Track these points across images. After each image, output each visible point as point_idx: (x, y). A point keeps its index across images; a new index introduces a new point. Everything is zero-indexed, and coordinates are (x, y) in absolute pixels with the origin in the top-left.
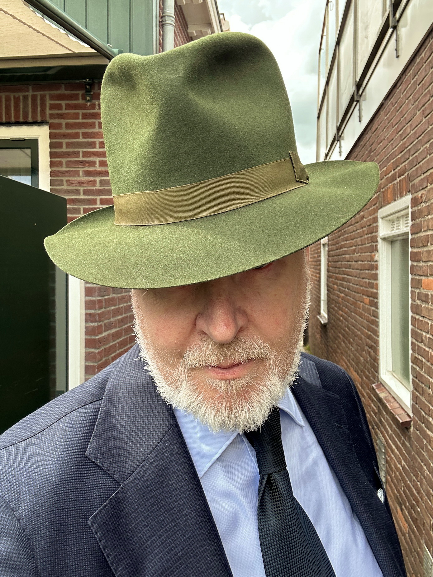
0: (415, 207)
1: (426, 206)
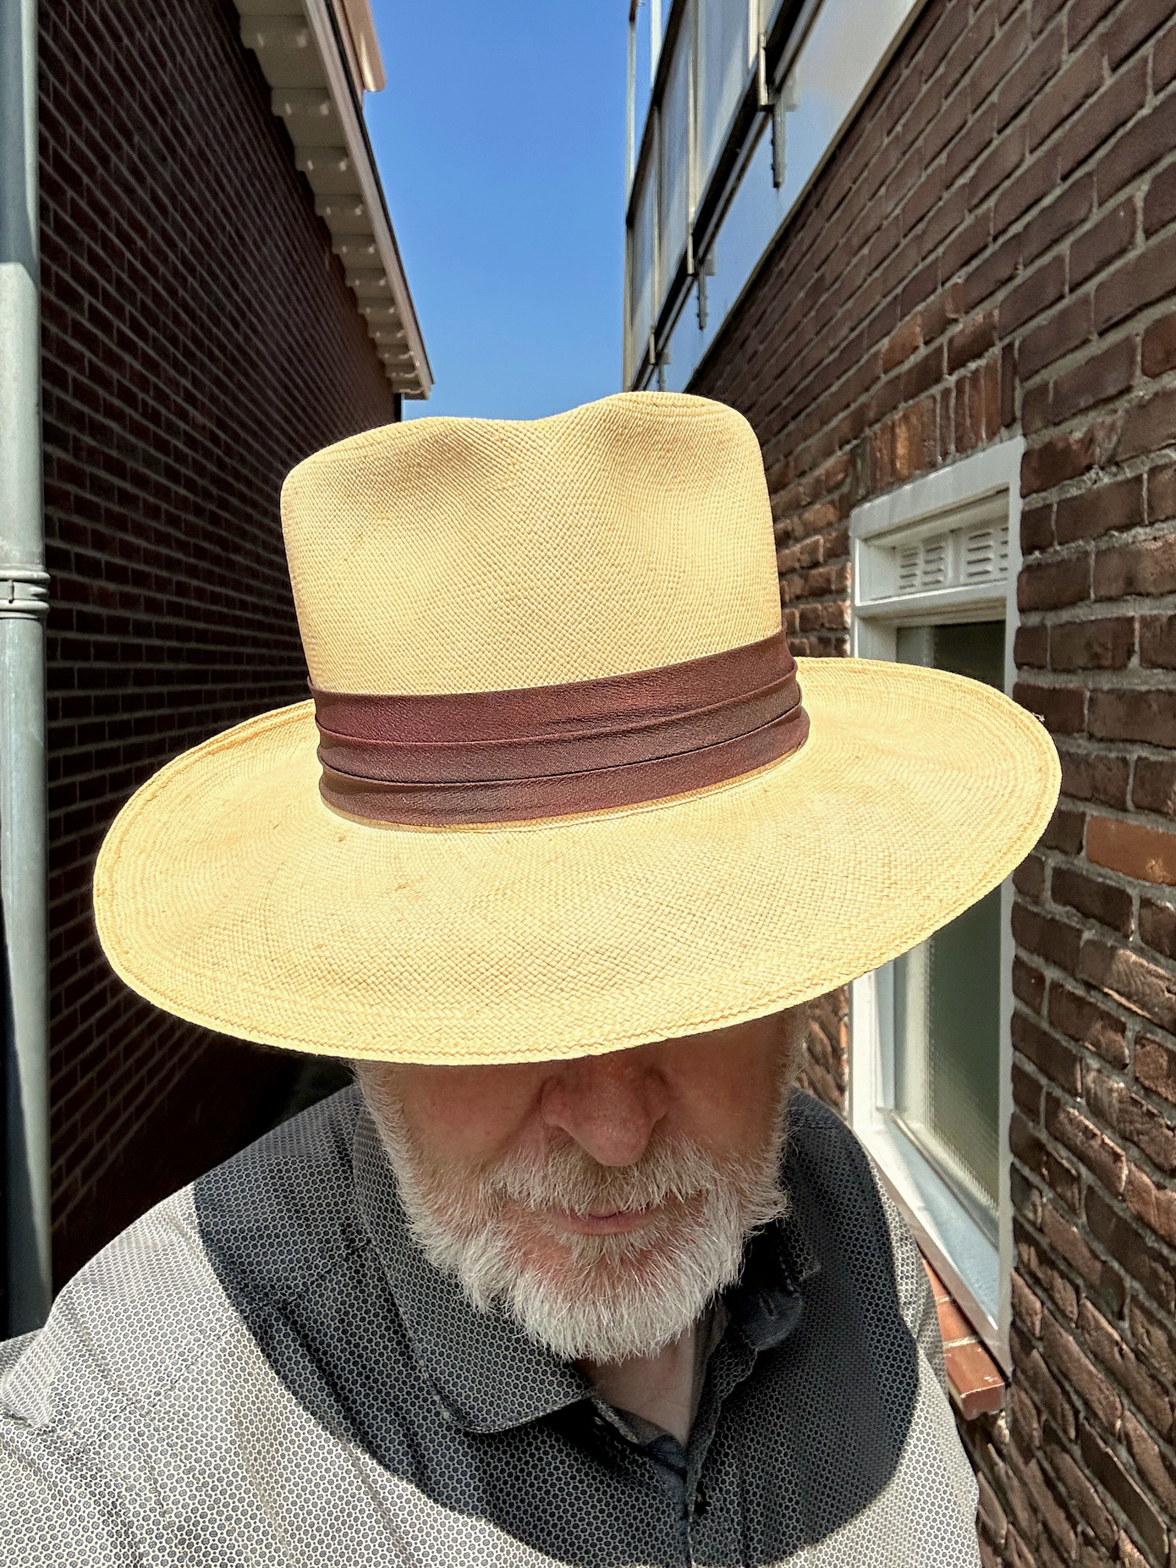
0: (1044, 490)
1: (1119, 484)
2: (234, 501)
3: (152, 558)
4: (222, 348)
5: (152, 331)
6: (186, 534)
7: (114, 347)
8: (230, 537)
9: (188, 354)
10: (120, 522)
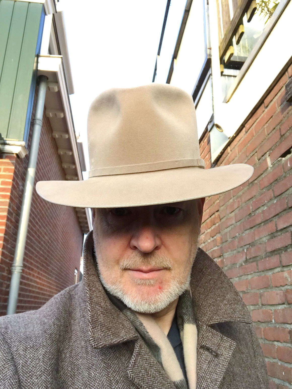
1: (205, 246)
2: (50, 256)
3: (35, 266)
4: (52, 224)
5: (41, 221)
6: (41, 261)
7: (35, 223)
8: (48, 263)
9: (46, 225)
10: (31, 258)
